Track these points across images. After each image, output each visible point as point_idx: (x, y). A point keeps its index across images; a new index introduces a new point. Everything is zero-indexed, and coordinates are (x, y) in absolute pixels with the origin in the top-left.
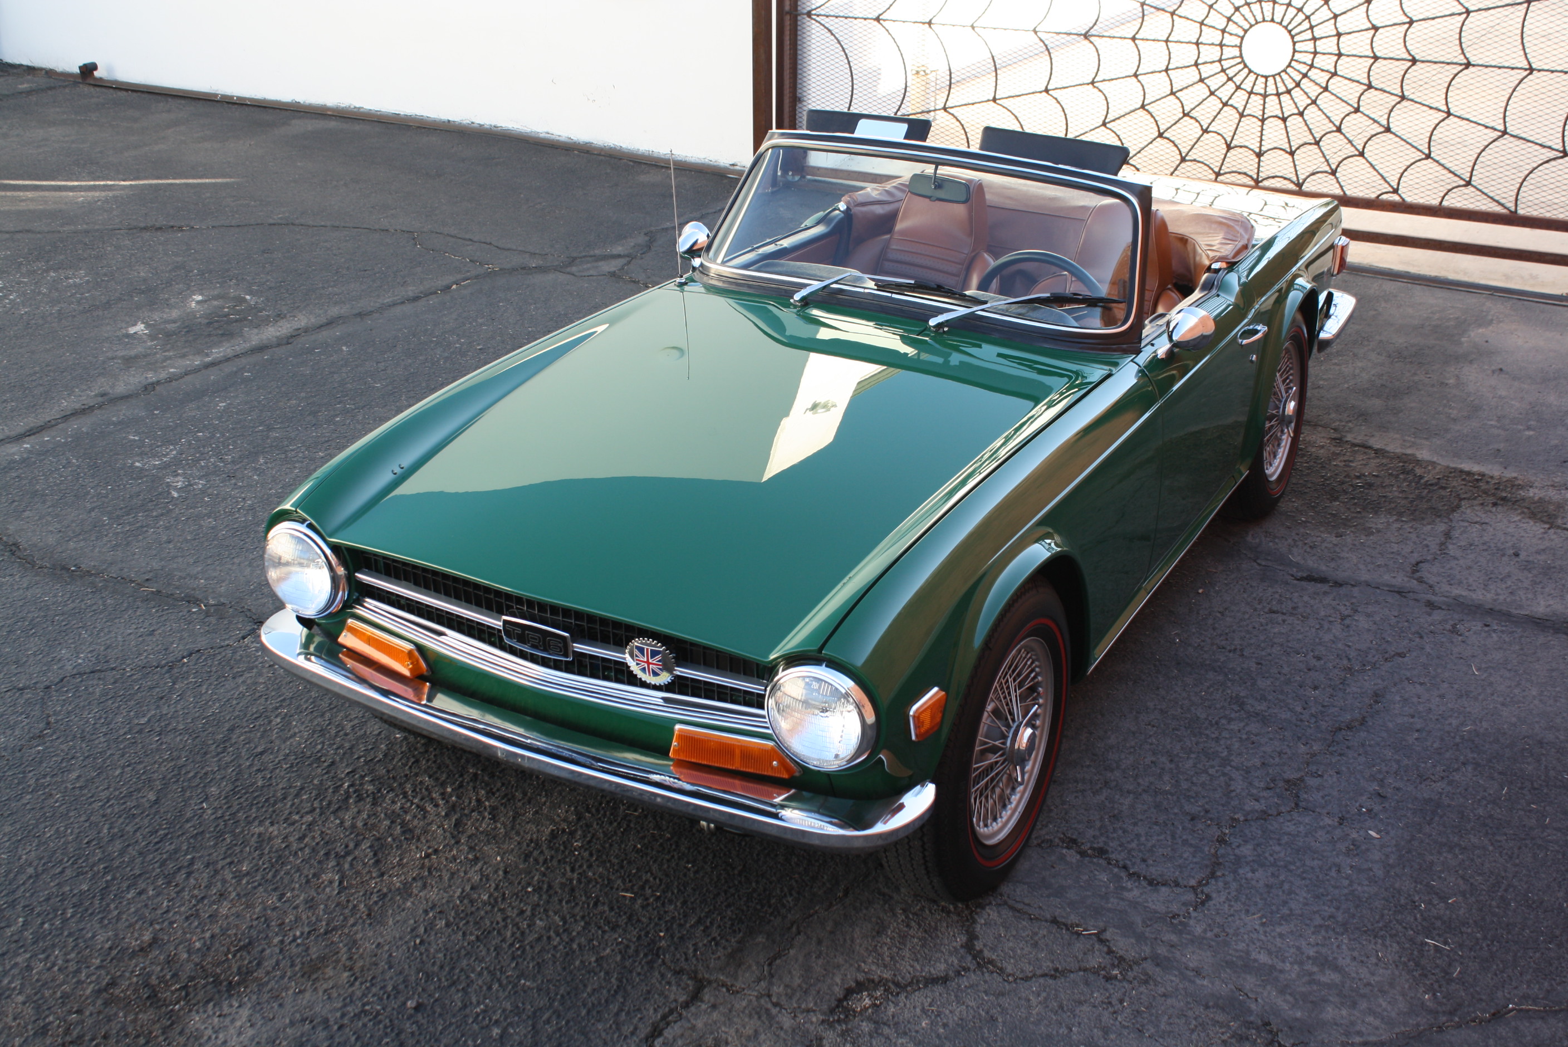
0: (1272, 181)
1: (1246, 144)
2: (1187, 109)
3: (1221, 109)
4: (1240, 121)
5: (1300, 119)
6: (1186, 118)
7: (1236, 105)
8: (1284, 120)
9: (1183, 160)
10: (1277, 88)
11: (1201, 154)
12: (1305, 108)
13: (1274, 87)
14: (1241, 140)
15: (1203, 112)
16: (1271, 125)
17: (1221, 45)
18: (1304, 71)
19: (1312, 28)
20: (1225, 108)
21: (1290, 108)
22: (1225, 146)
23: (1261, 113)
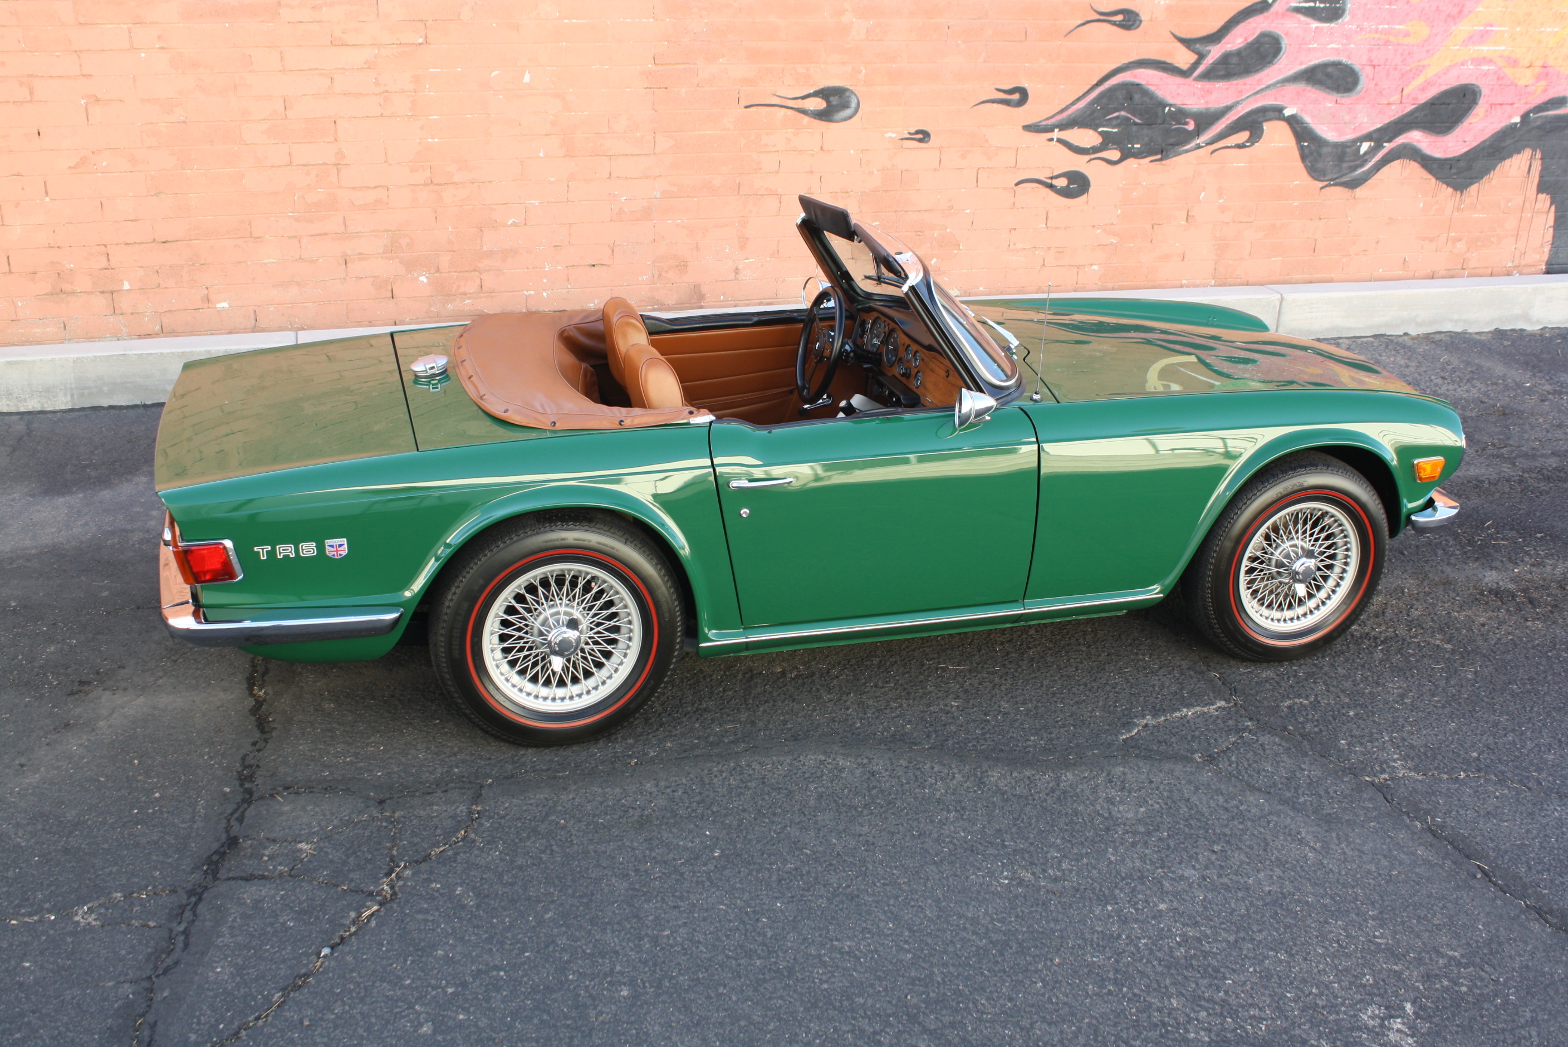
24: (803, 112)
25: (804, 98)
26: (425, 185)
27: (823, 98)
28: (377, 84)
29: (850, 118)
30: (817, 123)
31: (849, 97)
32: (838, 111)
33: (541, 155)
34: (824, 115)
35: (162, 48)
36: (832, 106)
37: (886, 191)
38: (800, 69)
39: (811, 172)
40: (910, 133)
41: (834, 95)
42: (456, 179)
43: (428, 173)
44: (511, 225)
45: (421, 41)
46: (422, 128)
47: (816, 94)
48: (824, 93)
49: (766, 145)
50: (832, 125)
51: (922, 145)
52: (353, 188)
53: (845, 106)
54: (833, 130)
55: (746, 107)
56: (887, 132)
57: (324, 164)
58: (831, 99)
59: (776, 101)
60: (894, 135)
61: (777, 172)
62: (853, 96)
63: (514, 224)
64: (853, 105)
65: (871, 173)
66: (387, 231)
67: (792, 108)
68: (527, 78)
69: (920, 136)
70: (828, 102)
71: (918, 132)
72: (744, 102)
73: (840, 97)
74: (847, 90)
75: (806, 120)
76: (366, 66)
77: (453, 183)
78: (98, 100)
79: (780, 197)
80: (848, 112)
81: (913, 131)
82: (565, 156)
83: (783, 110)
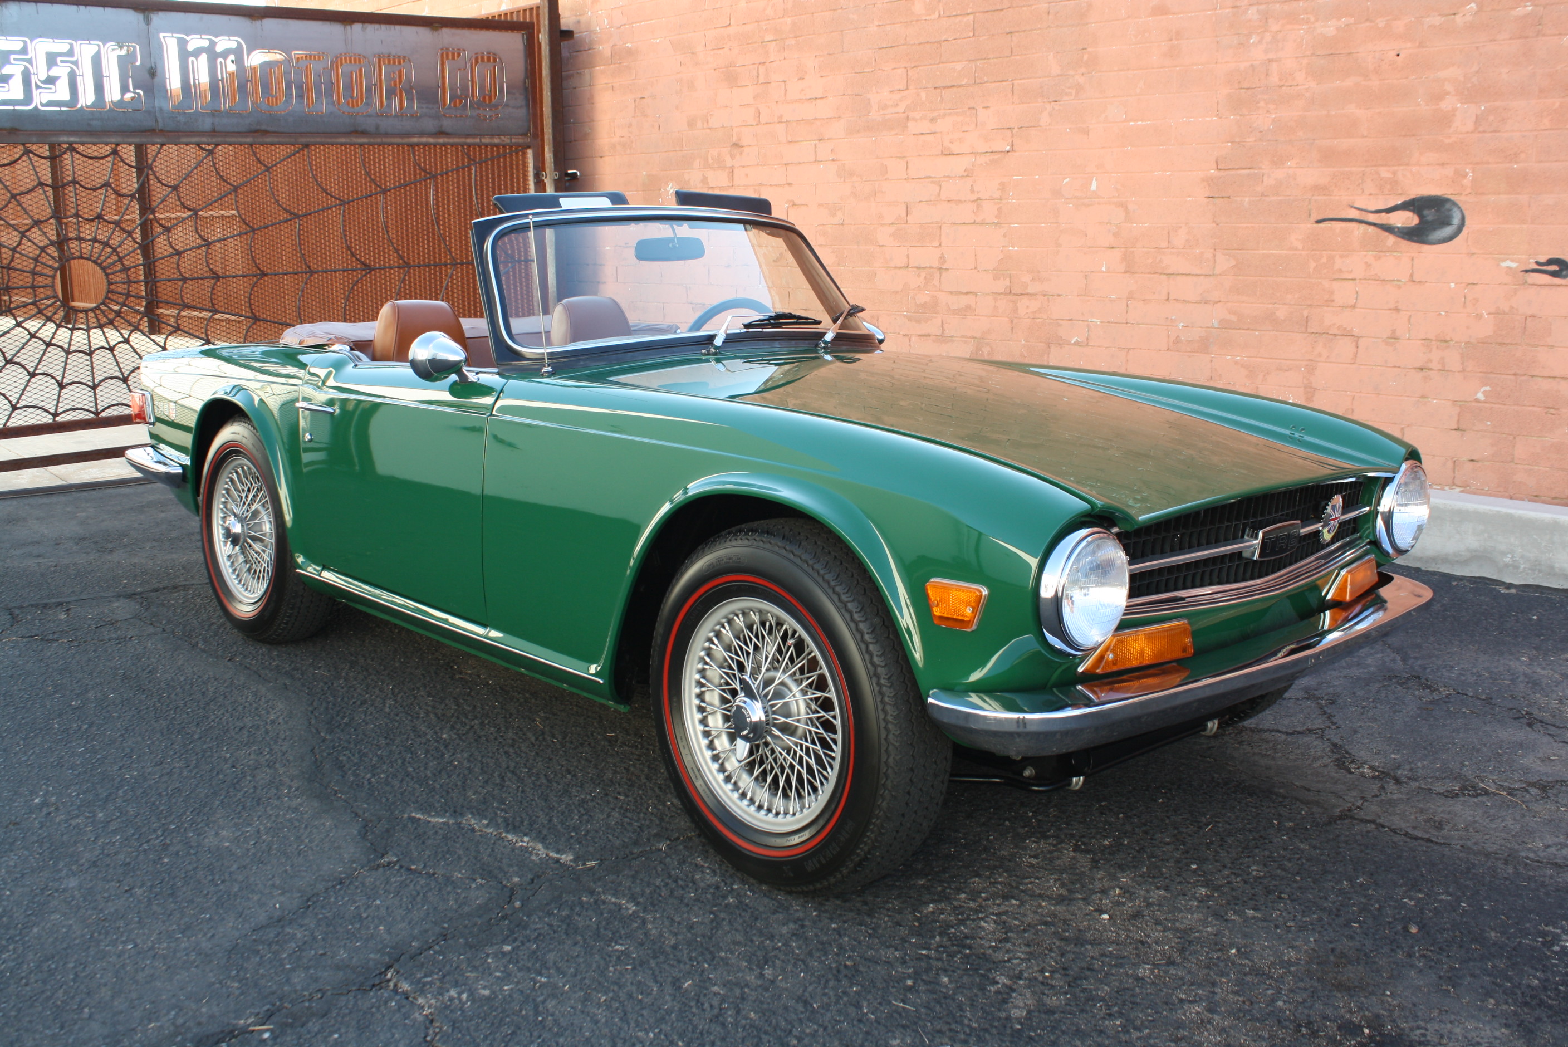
0: (108, 411)
1: (76, 380)
2: (9, 358)
3: (45, 350)
4: (67, 358)
5: (126, 346)
6: (8, 366)
7: (60, 344)
8: (111, 349)
9: (14, 408)
10: (98, 320)
11: (30, 400)
12: (130, 335)
13: (94, 320)
14: (70, 377)
15: (25, 357)
16: (98, 357)
17: (33, 287)
18: (121, 300)
19: (121, 259)
20: (50, 349)
21: (113, 337)
22: (56, 386)
23: (87, 347)
24: (1388, 229)
25: (1389, 210)
26: (1005, 294)
27: (1413, 211)
28: (972, 191)
29: (1451, 238)
30: (1405, 244)
31: (1450, 210)
32: (1435, 229)
33: (1104, 269)
34: (1416, 235)
35: (833, 160)
36: (1427, 222)
37: (1501, 344)
38: (1385, 173)
39: (1397, 310)
40: (1538, 263)
41: (1430, 207)
42: (1030, 290)
43: (1007, 282)
44: (1075, 344)
45: (1008, 148)
46: (1004, 236)
47: (1405, 206)
48: (1414, 205)
49: (1340, 271)
50: (1426, 248)
51: (1557, 281)
52: (951, 293)
53: (1446, 222)
54: (1428, 255)
55: (1318, 222)
56: (1504, 260)
57: (931, 267)
58: (1426, 212)
59: (1354, 214)
60: (1514, 265)
61: (1354, 307)
62: (1455, 209)
63: (1077, 343)
64: (1456, 221)
65: (1479, 317)
66: (974, 338)
67: (1374, 225)
68: (1094, 187)
69: (1554, 268)
70: (1421, 216)
71: (1550, 262)
72: (1316, 216)
73: (1438, 211)
74: (1448, 200)
75: (1391, 239)
76: (965, 174)
77: (1028, 294)
78: (794, 205)
79: (1356, 338)
80: (1448, 231)
81: (1543, 259)
82: (1126, 272)
83: (1363, 227)
